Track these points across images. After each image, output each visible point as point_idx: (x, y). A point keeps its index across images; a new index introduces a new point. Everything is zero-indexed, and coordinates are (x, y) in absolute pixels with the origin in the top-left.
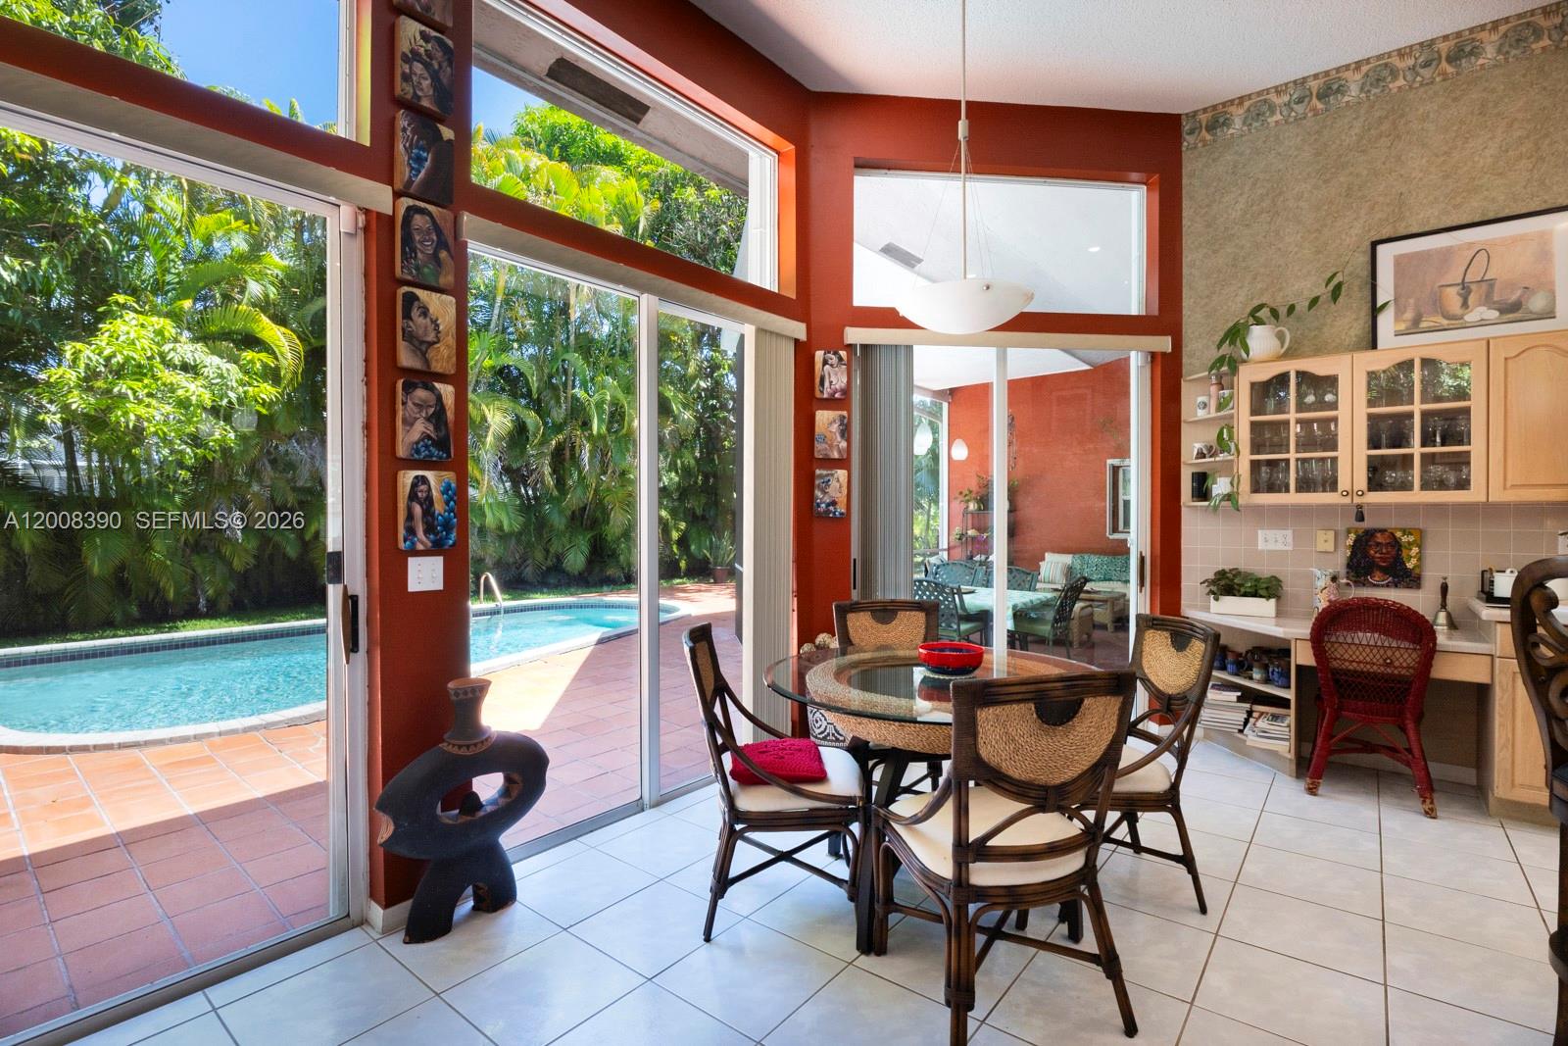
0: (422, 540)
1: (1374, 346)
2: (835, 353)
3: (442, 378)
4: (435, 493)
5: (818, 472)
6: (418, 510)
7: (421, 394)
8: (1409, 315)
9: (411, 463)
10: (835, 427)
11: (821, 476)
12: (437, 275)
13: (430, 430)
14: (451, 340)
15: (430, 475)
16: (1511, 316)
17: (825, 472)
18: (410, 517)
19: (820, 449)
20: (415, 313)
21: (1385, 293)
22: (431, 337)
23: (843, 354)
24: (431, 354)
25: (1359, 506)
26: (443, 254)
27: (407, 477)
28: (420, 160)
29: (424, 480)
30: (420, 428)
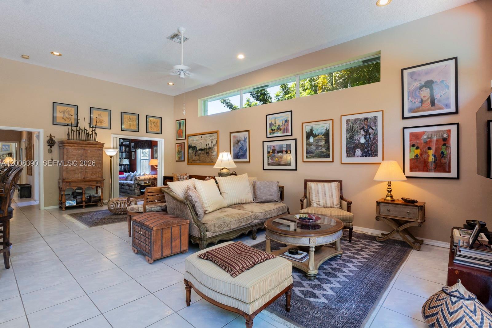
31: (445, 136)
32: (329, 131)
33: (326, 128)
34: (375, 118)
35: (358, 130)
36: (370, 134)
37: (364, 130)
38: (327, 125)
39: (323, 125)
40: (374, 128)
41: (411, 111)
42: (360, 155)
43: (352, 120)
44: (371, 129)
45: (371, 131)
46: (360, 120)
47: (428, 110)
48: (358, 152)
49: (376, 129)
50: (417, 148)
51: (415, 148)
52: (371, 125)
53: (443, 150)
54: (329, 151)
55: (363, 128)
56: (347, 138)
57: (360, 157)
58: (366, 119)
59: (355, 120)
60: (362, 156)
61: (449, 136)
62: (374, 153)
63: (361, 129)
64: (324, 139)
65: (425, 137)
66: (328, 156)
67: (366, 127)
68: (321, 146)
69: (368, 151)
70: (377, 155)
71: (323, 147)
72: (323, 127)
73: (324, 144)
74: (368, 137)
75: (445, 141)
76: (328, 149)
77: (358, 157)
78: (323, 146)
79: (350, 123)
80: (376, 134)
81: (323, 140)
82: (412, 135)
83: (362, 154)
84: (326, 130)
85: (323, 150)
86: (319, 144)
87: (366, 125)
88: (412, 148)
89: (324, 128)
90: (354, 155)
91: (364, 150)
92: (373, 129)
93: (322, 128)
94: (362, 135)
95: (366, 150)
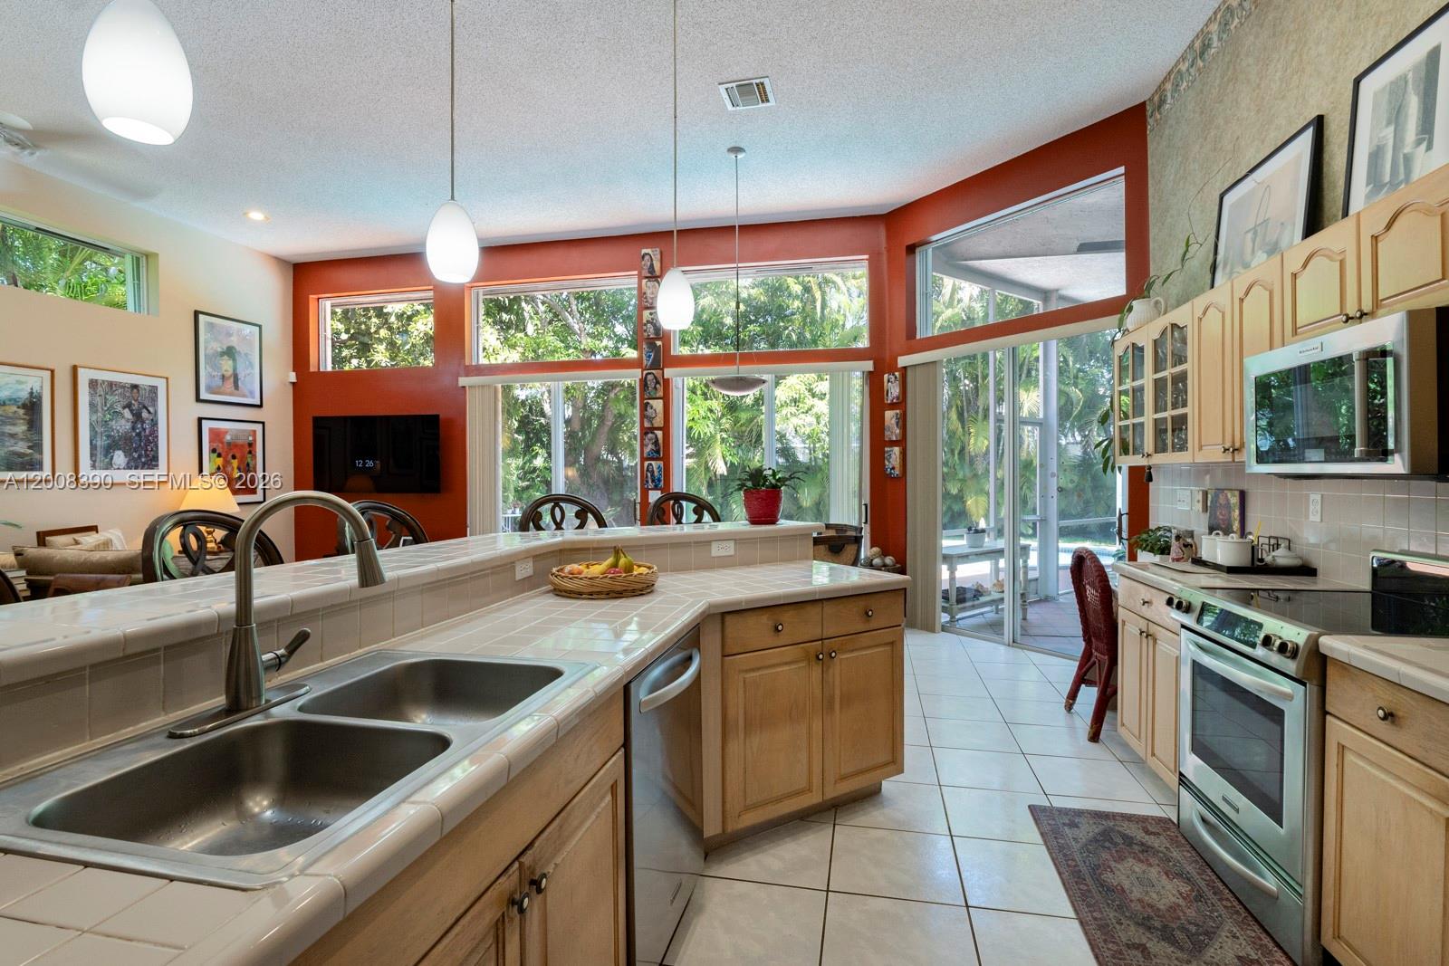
0: (651, 485)
2: (893, 375)
3: (659, 429)
4: (655, 469)
5: (886, 449)
6: (649, 475)
7: (651, 435)
9: (648, 459)
10: (895, 421)
11: (888, 452)
12: (655, 394)
13: (653, 447)
14: (661, 415)
15: (653, 463)
17: (889, 449)
18: (647, 477)
19: (886, 435)
20: (648, 408)
22: (654, 415)
23: (898, 374)
24: (654, 422)
25: (1150, 468)
26: (658, 386)
28: (649, 356)
29: (651, 464)
30: (651, 447)
31: (251, 438)
32: (40, 398)
33: (32, 389)
34: (154, 390)
35: (119, 409)
36: (143, 422)
37: (131, 411)
38: (35, 382)
39: (23, 379)
40: (151, 409)
41: (210, 390)
42: (123, 465)
43: (103, 381)
44: (145, 410)
45: (145, 414)
46: (123, 387)
47: (231, 394)
48: (119, 457)
49: (156, 412)
50: (219, 456)
51: (216, 455)
52: (146, 403)
53: (249, 460)
54: (41, 453)
55: (129, 406)
56: (91, 424)
57: (124, 469)
58: (135, 387)
59: (111, 384)
60: (128, 467)
61: (255, 440)
62: (152, 462)
63: (124, 408)
64: (23, 419)
65: (228, 438)
66: (37, 465)
67: (135, 406)
68: (12, 436)
69: (140, 457)
70: (157, 466)
71: (22, 440)
72: (19, 382)
73: (23, 432)
74: (139, 426)
75: (251, 445)
76: (37, 446)
77: (119, 469)
78: (21, 436)
79: (100, 389)
80: (154, 423)
81: (22, 421)
82: (212, 431)
83: (128, 463)
84: (31, 393)
85: (21, 447)
86: (7, 431)
87: (136, 401)
88: (212, 454)
89: (23, 386)
90: (109, 466)
91: (131, 455)
92: (149, 412)
93: (20, 387)
94: (128, 420)
95: (136, 455)
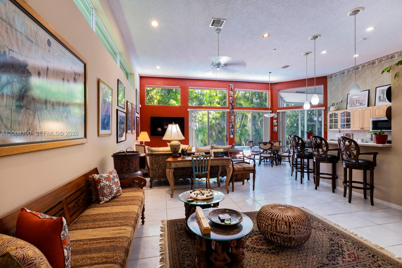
0: (231, 134)
1: (347, 109)
3: (233, 122)
7: (231, 123)
8: (351, 105)
9: (231, 128)
10: (276, 122)
14: (233, 119)
16: (361, 105)
19: (274, 124)
21: (348, 102)
23: (277, 113)
25: (340, 131)
27: (230, 129)
28: (231, 107)
30: (231, 126)
61: (139, 122)
80: (135, 118)
85: (130, 124)
